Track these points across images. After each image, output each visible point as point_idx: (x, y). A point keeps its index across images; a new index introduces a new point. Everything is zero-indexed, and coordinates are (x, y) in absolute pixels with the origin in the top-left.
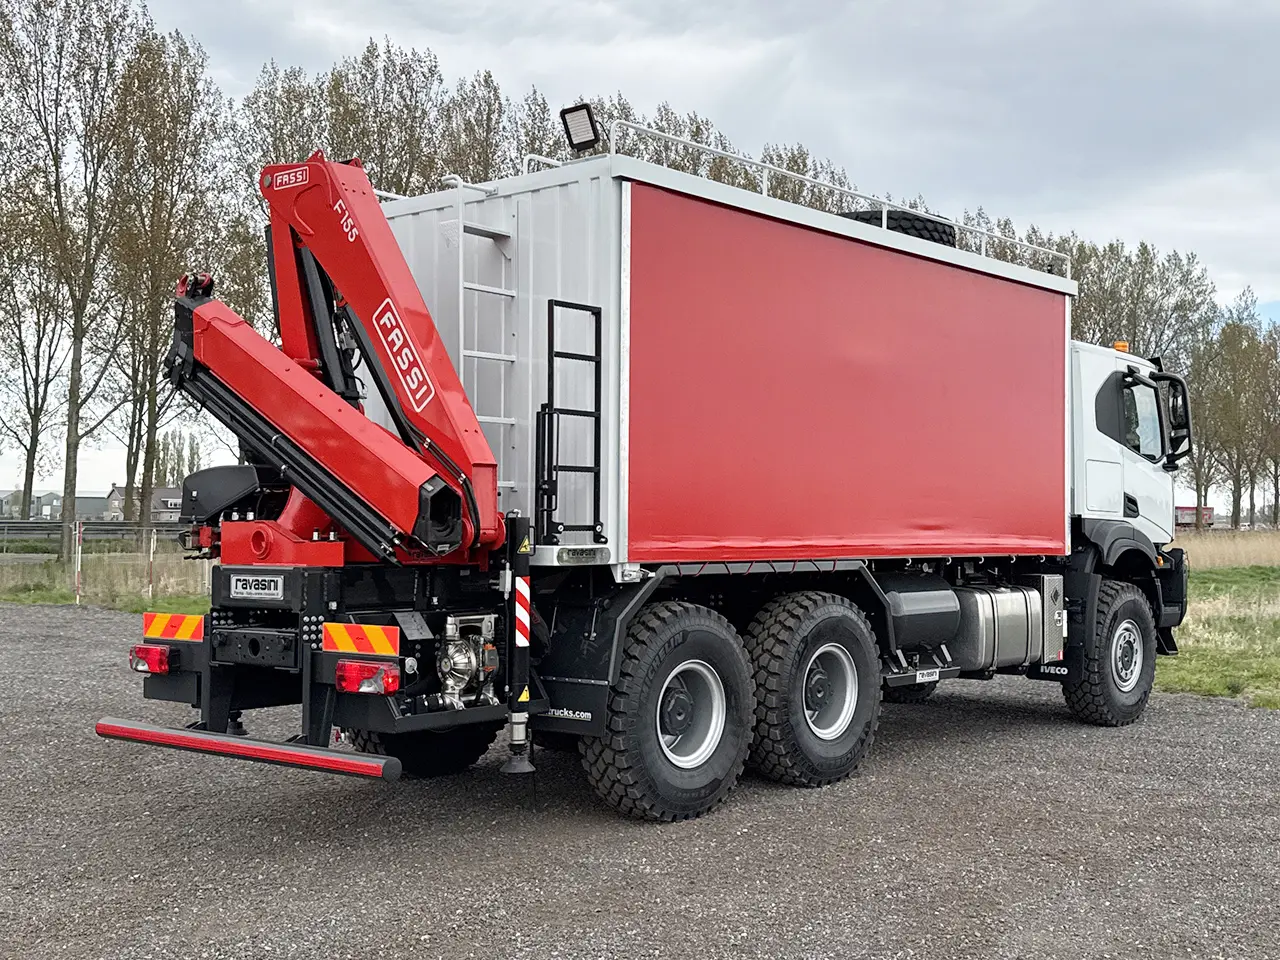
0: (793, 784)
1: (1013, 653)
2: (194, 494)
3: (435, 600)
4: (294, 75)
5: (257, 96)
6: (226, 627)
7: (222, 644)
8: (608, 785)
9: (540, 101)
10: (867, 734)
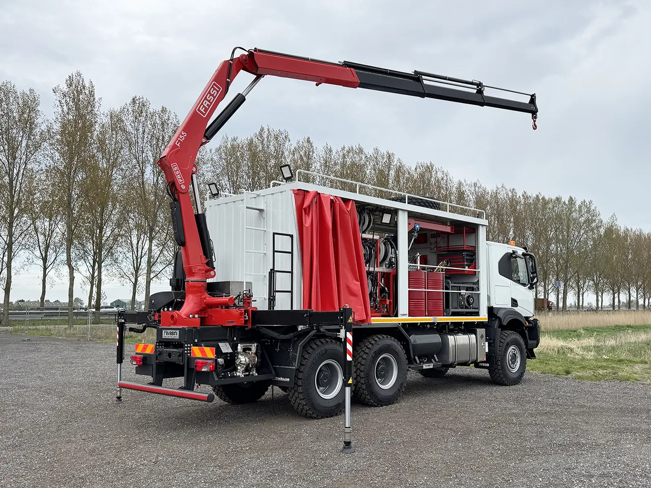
0: (371, 406)
1: (465, 358)
2: (153, 301)
3: (235, 339)
4: (234, 140)
5: (220, 148)
6: (161, 349)
7: (159, 354)
8: (297, 405)
9: (329, 148)
10: (401, 387)
